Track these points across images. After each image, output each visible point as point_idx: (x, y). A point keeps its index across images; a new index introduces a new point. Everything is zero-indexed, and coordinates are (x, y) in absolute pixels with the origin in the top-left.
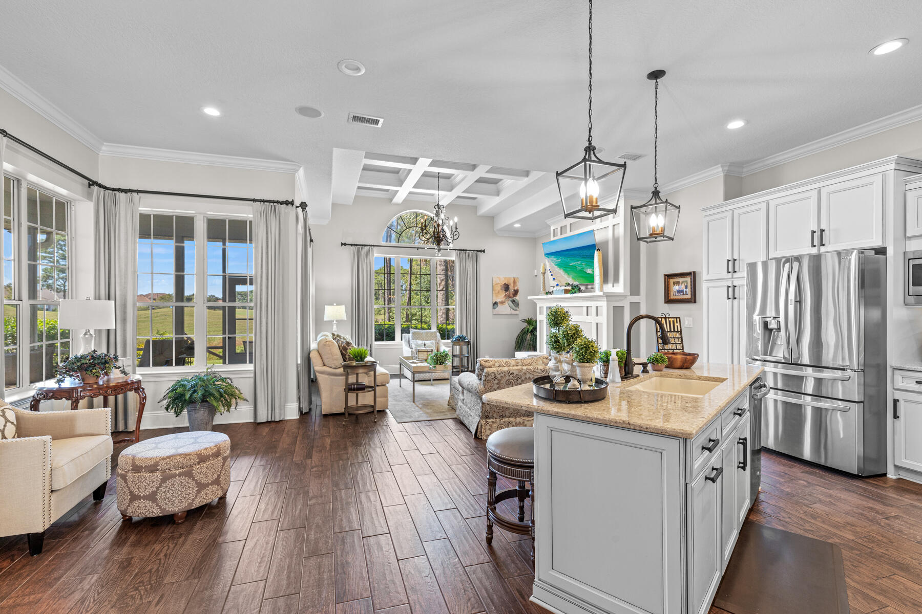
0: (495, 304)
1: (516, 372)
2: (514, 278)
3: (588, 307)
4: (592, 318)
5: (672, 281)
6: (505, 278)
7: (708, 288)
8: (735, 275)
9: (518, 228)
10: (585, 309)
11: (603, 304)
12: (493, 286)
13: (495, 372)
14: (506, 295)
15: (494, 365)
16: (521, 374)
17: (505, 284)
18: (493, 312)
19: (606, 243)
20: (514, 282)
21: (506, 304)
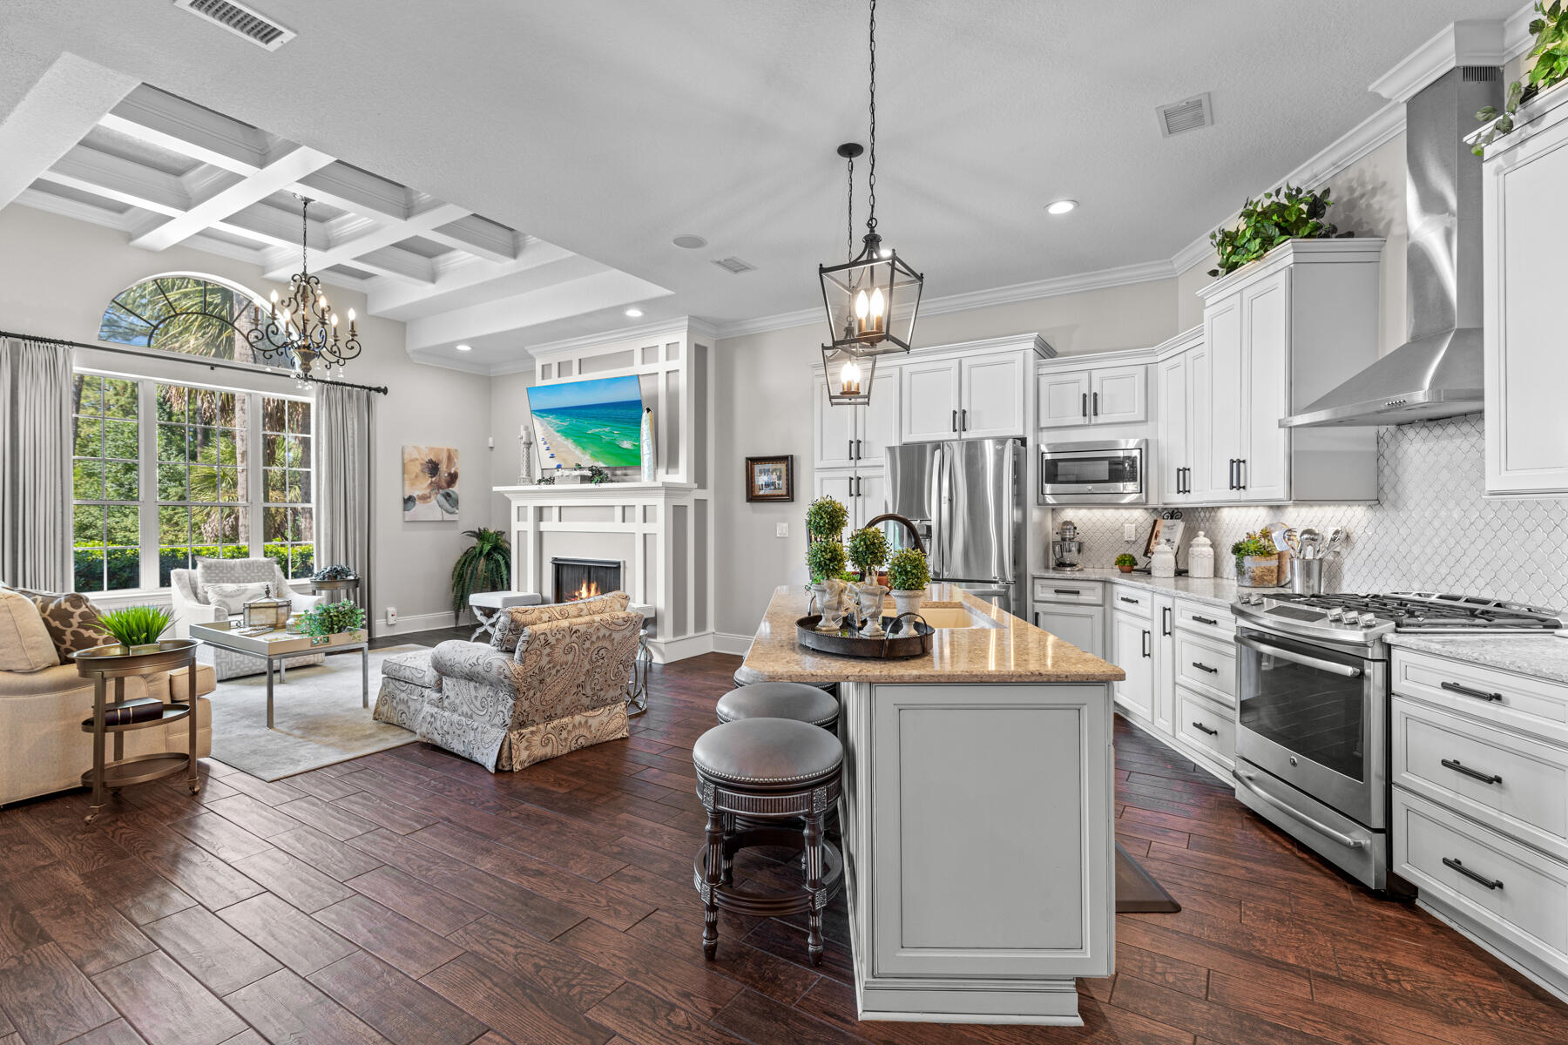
0: (409, 501)
1: (583, 629)
2: (449, 451)
3: (624, 507)
4: (636, 527)
5: (757, 468)
6: (431, 449)
7: (822, 480)
8: (860, 463)
9: (463, 353)
10: (619, 512)
11: (659, 503)
12: (404, 465)
13: (548, 632)
14: (432, 483)
15: (540, 619)
16: (591, 630)
17: (431, 462)
18: (404, 516)
19: (655, 398)
20: (450, 458)
21: (433, 502)
